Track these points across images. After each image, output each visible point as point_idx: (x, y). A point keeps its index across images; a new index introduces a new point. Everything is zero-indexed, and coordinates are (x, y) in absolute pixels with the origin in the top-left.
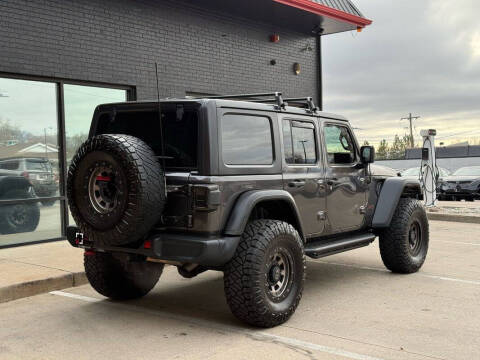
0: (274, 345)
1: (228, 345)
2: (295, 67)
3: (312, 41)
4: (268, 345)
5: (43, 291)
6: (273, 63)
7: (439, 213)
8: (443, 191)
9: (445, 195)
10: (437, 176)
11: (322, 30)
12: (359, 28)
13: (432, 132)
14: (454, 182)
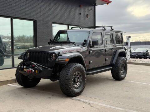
0: (79, 101)
1: (64, 101)
2: (87, 15)
3: (93, 7)
4: (77, 102)
5: (6, 84)
6: (80, 14)
7: (131, 62)
8: (132, 55)
9: (133, 57)
10: (131, 51)
11: (96, 4)
12: (107, 4)
13: (129, 37)
14: (136, 53)
